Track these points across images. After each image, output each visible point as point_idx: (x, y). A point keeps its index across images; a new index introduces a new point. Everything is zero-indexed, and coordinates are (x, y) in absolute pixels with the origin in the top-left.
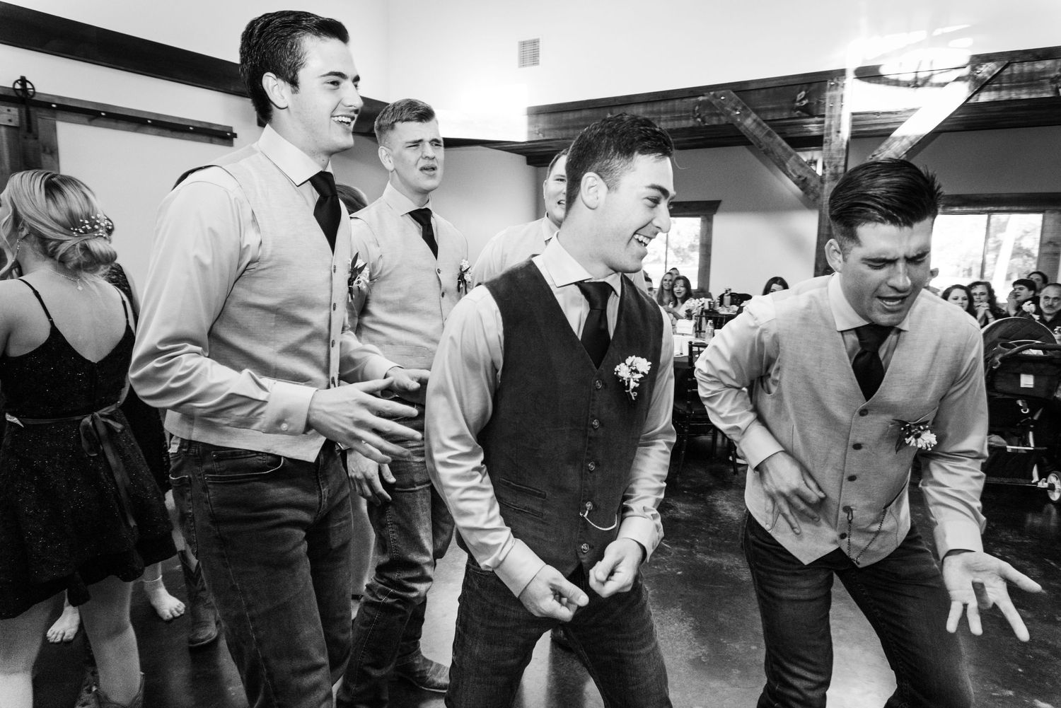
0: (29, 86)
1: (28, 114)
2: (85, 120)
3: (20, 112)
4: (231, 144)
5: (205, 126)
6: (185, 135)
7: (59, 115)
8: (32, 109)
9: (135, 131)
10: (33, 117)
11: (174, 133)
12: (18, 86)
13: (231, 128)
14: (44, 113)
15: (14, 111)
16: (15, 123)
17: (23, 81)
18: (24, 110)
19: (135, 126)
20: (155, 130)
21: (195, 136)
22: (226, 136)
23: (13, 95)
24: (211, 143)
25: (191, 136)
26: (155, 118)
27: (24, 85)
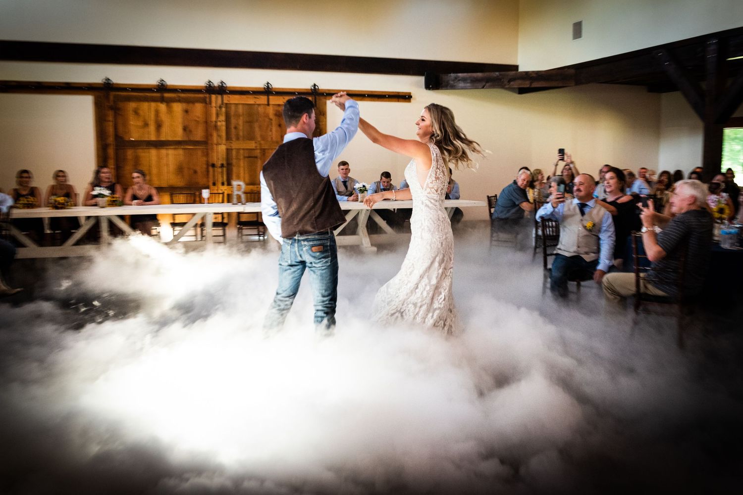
0: (317, 87)
4: (410, 101)
5: (395, 94)
6: (385, 99)
7: (327, 97)
8: (317, 97)
10: (317, 100)
11: (379, 99)
12: (313, 88)
13: (410, 93)
14: (322, 98)
17: (315, 85)
19: (360, 98)
20: (370, 99)
21: (390, 99)
22: (406, 97)
23: (310, 91)
24: (398, 101)
25: (387, 99)
26: (370, 93)
27: (315, 87)
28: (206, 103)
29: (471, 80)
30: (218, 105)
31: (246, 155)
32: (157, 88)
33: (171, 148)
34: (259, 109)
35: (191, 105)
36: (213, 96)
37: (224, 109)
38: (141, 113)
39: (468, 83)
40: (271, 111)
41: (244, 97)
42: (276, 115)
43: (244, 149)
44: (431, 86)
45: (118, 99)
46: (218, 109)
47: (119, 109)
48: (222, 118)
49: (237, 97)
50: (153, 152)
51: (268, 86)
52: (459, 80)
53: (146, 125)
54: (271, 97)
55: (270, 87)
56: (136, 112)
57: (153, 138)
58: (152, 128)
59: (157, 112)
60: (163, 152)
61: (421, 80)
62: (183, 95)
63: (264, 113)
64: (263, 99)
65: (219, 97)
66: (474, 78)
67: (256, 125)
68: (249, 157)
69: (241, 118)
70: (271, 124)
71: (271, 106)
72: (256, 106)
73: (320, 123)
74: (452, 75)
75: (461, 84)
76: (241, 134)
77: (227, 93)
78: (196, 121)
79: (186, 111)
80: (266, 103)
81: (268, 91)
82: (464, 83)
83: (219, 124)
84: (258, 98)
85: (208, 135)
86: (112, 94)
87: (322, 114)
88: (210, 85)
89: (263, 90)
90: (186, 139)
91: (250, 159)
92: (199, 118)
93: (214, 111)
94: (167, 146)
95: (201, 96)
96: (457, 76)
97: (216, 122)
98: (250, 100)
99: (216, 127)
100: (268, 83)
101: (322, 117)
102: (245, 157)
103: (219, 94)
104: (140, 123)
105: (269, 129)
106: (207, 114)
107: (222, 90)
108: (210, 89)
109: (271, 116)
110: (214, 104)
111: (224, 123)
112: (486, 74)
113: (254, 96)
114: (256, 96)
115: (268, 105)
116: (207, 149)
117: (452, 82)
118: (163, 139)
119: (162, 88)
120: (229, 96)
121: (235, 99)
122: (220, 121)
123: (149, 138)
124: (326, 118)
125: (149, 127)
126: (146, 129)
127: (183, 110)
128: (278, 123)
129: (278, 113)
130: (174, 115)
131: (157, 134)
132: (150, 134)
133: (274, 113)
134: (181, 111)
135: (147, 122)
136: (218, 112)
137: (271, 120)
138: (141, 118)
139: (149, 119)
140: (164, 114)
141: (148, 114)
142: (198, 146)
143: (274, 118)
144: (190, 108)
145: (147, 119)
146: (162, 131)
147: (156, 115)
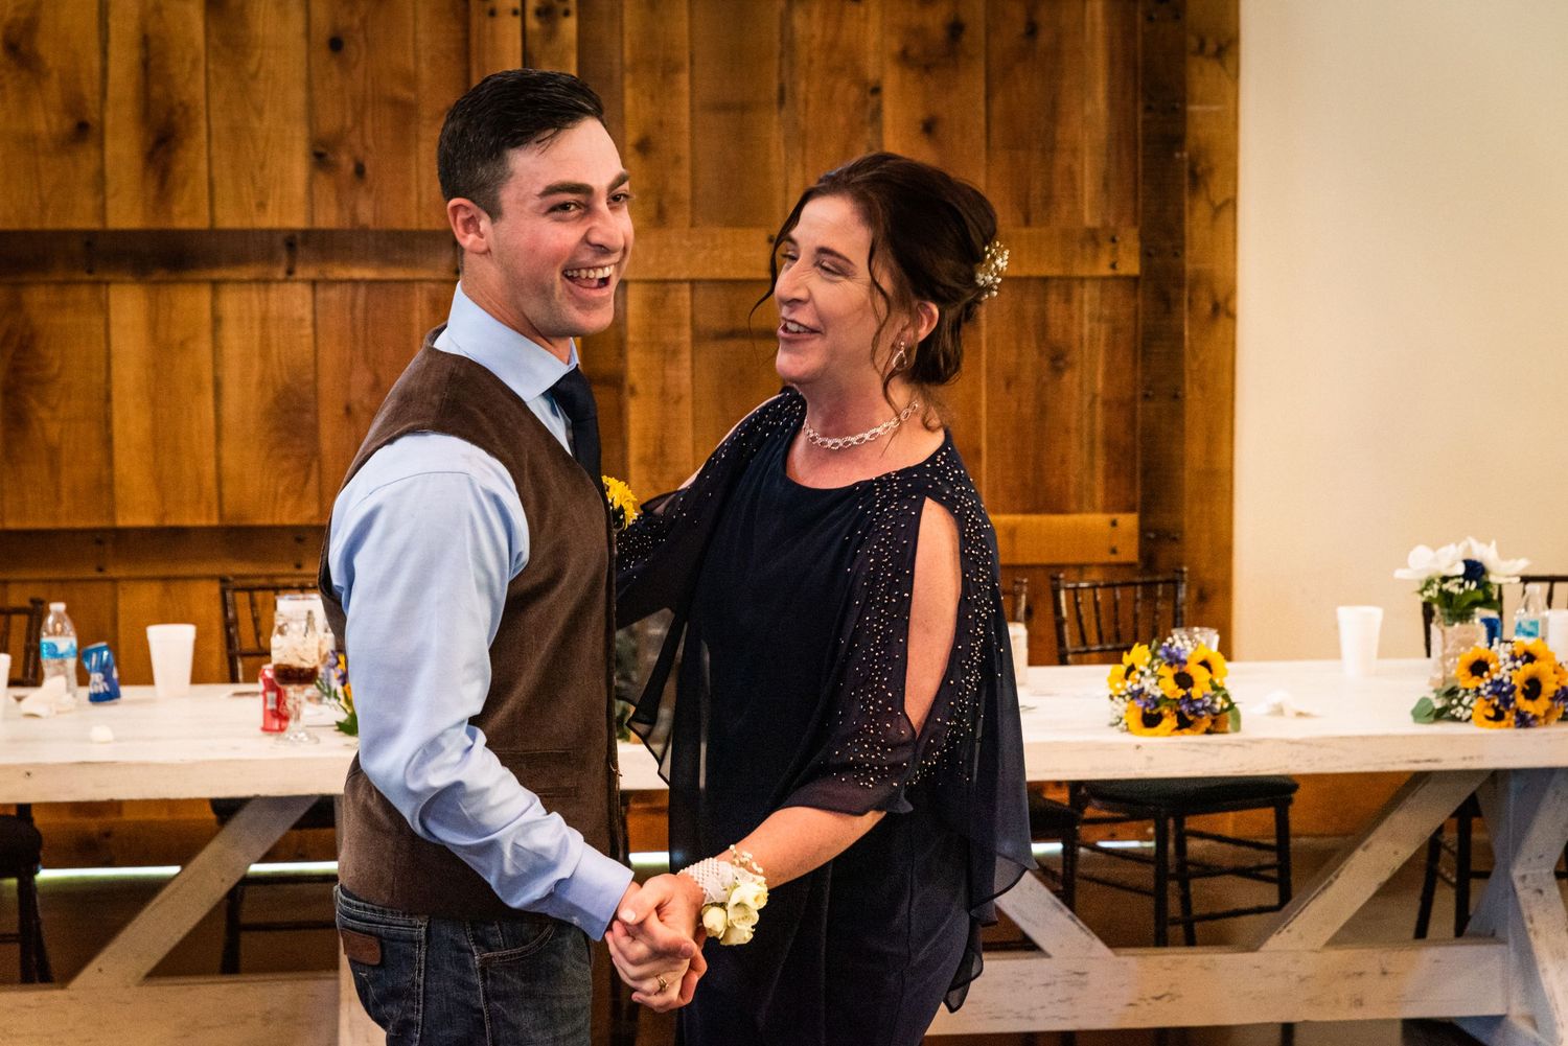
31: (713, 320)
33: (240, 282)
37: (569, 26)
38: (46, 49)
42: (904, 58)
43: (693, 282)
46: (533, 24)
50: (127, 304)
53: (83, 131)
57: (126, 213)
58: (122, 147)
60: (191, 301)
67: (773, 131)
68: (732, 334)
69: (684, 79)
70: (877, 114)
73: (1194, 108)
76: (681, 185)
78: (396, 103)
79: (336, 44)
87: (1211, 47)
90: (328, 218)
91: (732, 345)
94: (215, 263)
102: (699, 337)
104: (46, 121)
109: (873, 66)
118: (183, 224)
123: (104, 223)
124: (1237, 76)
125: (101, 146)
126: (86, 160)
127: (308, 34)
128: (920, 115)
129: (915, 51)
130: (252, 66)
131: (152, 191)
132: (110, 190)
133: (895, 46)
134: (301, 43)
135: (92, 116)
136: (536, 45)
137: (876, 90)
138: (53, 91)
139: (104, 94)
140: (194, 62)
141: (96, 64)
142: (411, 263)
143: (891, 80)
144: (356, 21)
145: (89, 90)
146: (179, 169)
147: (145, 64)
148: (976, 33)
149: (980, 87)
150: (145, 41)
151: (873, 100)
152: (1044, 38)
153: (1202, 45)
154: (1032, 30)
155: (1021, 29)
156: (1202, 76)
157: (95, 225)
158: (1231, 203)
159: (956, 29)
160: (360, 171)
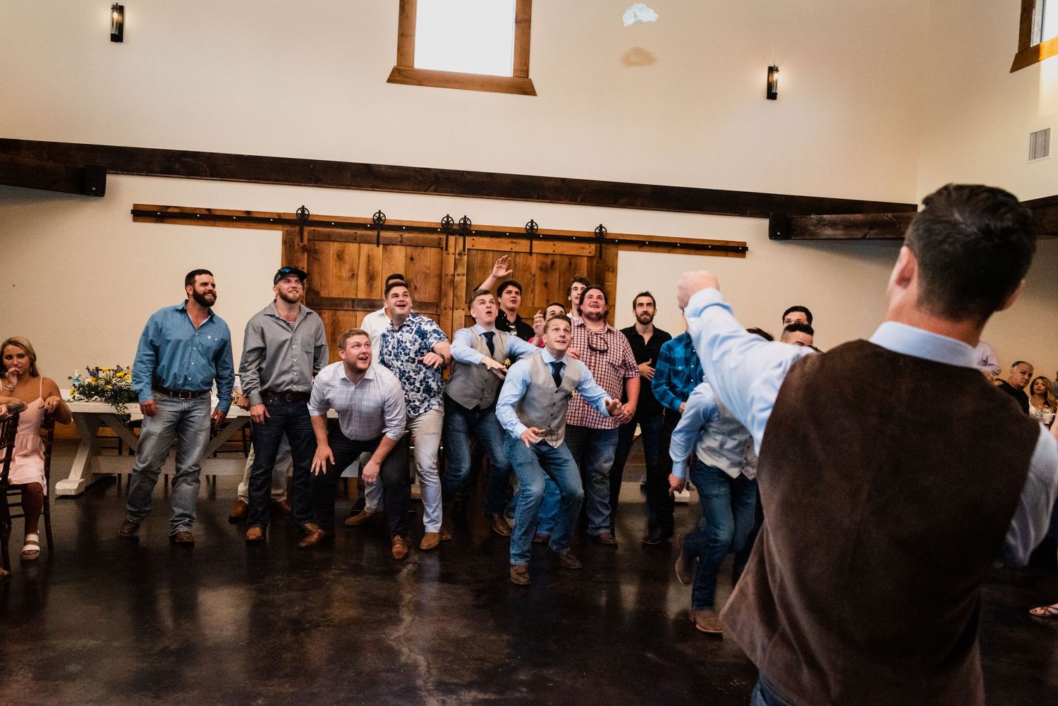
0: (603, 230)
1: (601, 248)
2: (637, 248)
3: (596, 247)
4: (744, 256)
5: (722, 244)
6: (706, 252)
7: (620, 247)
8: (603, 245)
9: (669, 252)
10: (603, 250)
11: (697, 251)
12: (597, 231)
13: (745, 243)
14: (611, 247)
15: (593, 246)
16: (593, 253)
17: (601, 227)
18: (598, 246)
19: (669, 249)
20: (684, 250)
21: (714, 252)
22: (738, 250)
23: (594, 236)
24: (727, 256)
25: (710, 252)
26: (684, 242)
27: (601, 230)
28: (442, 247)
29: (844, 226)
30: (457, 252)
32: (372, 223)
34: (517, 259)
35: (419, 250)
36: (452, 239)
37: (465, 257)
38: (347, 257)
39: (838, 229)
40: (534, 262)
41: (496, 240)
42: (541, 269)
44: (779, 233)
45: (315, 238)
46: (457, 256)
47: (316, 252)
48: (462, 270)
49: (486, 240)
51: (532, 227)
52: (824, 225)
53: (353, 276)
54: (534, 242)
55: (535, 227)
56: (340, 257)
57: (362, 295)
58: (362, 281)
59: (369, 259)
61: (764, 223)
62: (406, 235)
63: (524, 266)
64: (523, 245)
65: (461, 240)
66: (850, 221)
70: (535, 280)
71: (534, 256)
72: (513, 254)
73: (606, 283)
74: (813, 216)
75: (829, 232)
77: (471, 234)
78: (424, 273)
79: (412, 259)
80: (528, 251)
81: (531, 233)
82: (834, 229)
83: (457, 278)
84: (515, 243)
85: (441, 294)
86: (307, 229)
87: (611, 270)
88: (448, 222)
89: (524, 232)
92: (428, 268)
93: (451, 259)
95: (435, 236)
96: (821, 218)
97: (454, 276)
98: (505, 245)
99: (453, 281)
100: (532, 222)
101: (611, 274)
103: (461, 235)
104: (345, 273)
105: (530, 290)
106: (442, 263)
107: (465, 229)
108: (447, 228)
109: (534, 270)
110: (451, 250)
111: (465, 277)
112: (870, 217)
113: (512, 240)
114: (514, 241)
115: (531, 253)
116: (439, 315)
117: (813, 228)
118: (374, 298)
119: (379, 224)
120: (474, 238)
121: (483, 243)
122: (458, 275)
123: (357, 296)
124: (616, 277)
125: (357, 279)
126: (354, 283)
127: (406, 256)
128: (544, 282)
129: (544, 267)
130: (393, 263)
131: (369, 290)
132: (359, 289)
133: (539, 266)
134: (404, 258)
135: (356, 272)
136: (457, 261)
137: (534, 276)
138: (347, 267)
139: (358, 268)
140: (380, 261)
141: (357, 261)
142: (426, 310)
143: (538, 274)
144: (417, 254)
145: (355, 267)
146: (375, 285)
147: (368, 261)
148: (557, 265)
149: (558, 275)
150: (369, 256)
151: (533, 278)
152: (573, 266)
153: (609, 270)
154: (570, 264)
155: (568, 264)
156: (609, 275)
157: (354, 297)
158: (614, 305)
159: (553, 263)
160: (416, 288)
